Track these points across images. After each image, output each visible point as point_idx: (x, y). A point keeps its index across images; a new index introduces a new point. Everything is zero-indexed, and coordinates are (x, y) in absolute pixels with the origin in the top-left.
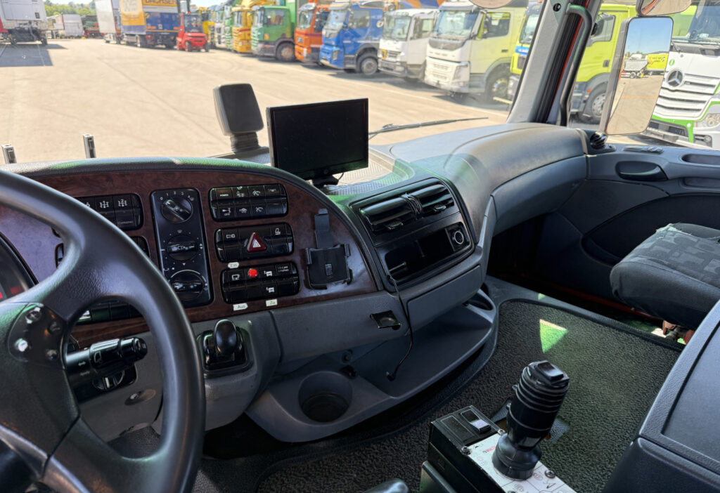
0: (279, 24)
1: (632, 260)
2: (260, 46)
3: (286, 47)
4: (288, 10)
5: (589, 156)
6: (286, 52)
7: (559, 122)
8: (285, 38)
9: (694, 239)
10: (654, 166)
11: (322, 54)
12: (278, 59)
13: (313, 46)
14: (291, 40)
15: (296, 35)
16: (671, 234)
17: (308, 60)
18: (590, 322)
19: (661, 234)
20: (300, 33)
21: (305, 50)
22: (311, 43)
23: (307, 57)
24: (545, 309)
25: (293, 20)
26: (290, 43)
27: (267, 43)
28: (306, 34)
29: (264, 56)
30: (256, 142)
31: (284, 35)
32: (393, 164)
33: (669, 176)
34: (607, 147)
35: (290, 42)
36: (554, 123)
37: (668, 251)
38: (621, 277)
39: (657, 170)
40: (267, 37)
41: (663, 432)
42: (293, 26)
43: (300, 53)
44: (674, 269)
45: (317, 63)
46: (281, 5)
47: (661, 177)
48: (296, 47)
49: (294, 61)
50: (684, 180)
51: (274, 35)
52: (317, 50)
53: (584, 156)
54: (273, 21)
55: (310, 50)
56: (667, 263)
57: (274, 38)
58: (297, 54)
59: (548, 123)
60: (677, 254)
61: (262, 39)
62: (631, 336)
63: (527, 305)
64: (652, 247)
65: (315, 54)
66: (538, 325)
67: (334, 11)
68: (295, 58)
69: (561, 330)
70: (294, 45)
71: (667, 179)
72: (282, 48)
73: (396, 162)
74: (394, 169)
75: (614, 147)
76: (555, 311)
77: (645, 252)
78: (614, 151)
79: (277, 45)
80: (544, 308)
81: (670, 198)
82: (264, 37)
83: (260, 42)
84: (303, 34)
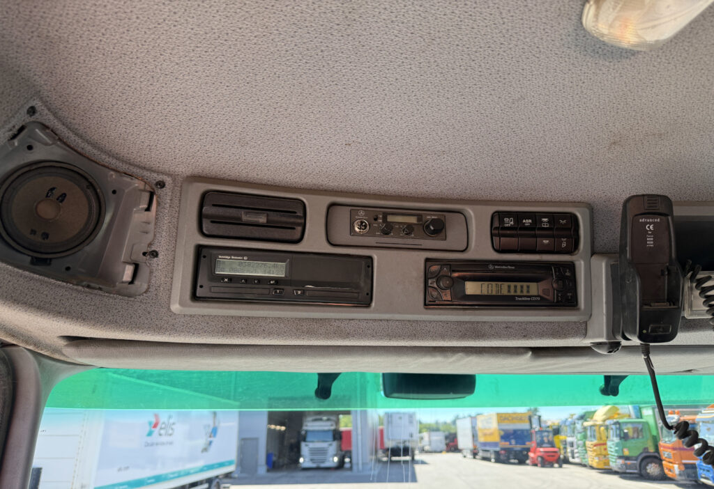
0: (638, 437)
2: (621, 461)
3: (651, 463)
4: (647, 423)
6: (652, 469)
8: (648, 452)
11: (700, 472)
12: (643, 476)
13: (684, 461)
14: (656, 454)
15: (661, 449)
17: (683, 478)
20: (664, 447)
21: (676, 466)
22: (682, 459)
23: (680, 475)
25: (654, 433)
26: (657, 459)
27: (627, 458)
28: (674, 449)
29: (625, 473)
31: (646, 449)
35: (655, 457)
40: (626, 453)
42: (655, 441)
43: (670, 470)
45: (696, 481)
46: (638, 418)
48: (664, 462)
49: (663, 478)
51: (633, 449)
52: (693, 467)
54: (631, 434)
55: (683, 468)
57: (635, 453)
58: (666, 471)
61: (621, 455)
65: (690, 471)
67: (703, 422)
68: (664, 474)
70: (661, 460)
72: (647, 465)
79: (639, 460)
82: (623, 451)
83: (620, 457)
84: (669, 448)
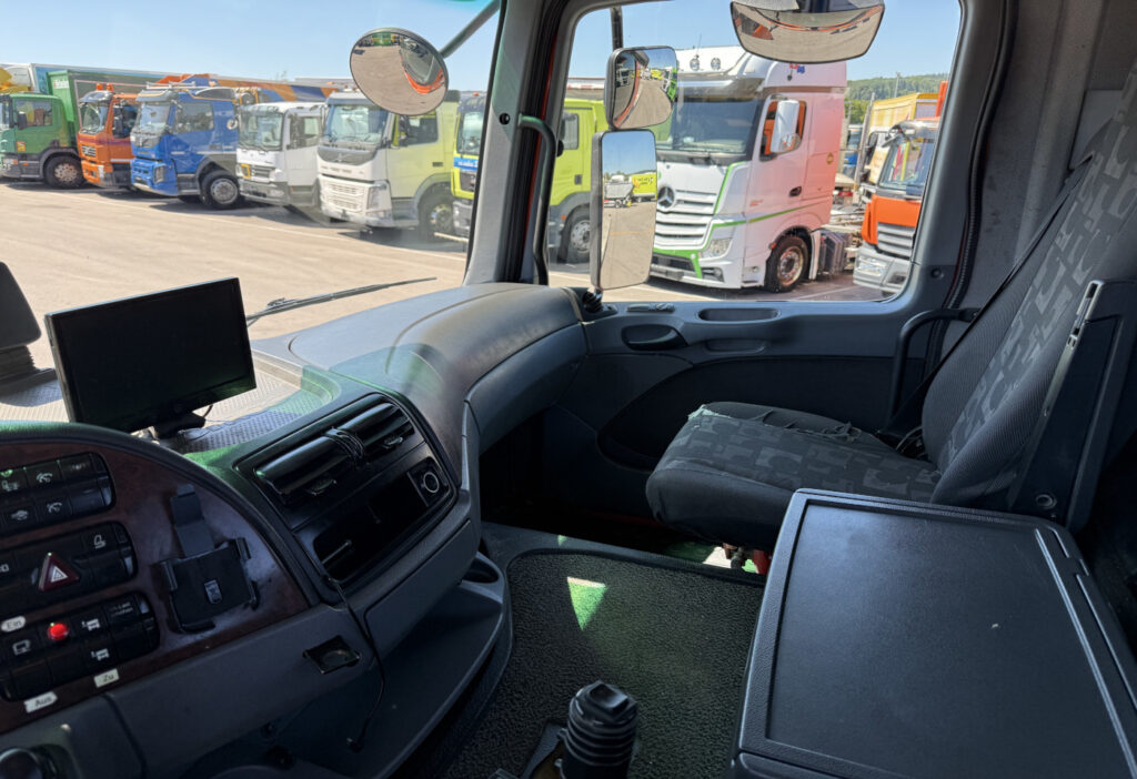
0: (43, 124)
1: (668, 467)
2: (10, 162)
3: (63, 163)
4: (59, 102)
5: (585, 323)
6: (64, 172)
7: (537, 279)
8: (59, 147)
9: (735, 423)
10: (668, 329)
11: (135, 174)
12: (48, 183)
13: (113, 160)
14: (72, 151)
15: (80, 142)
16: (707, 419)
17: (110, 183)
18: (634, 566)
19: (695, 422)
20: (85, 139)
21: (101, 167)
22: (110, 157)
23: (106, 179)
24: (571, 559)
25: (71, 118)
26: (74, 158)
27: (24, 156)
28: (100, 142)
29: (19, 180)
30: (29, 362)
31: (55, 143)
32: (299, 375)
33: (689, 340)
34: (605, 309)
35: (71, 155)
36: (531, 281)
37: (708, 445)
38: (660, 494)
39: (671, 335)
40: (22, 148)
41: (768, 736)
42: (72, 128)
43: (92, 173)
44: (722, 469)
45: (128, 188)
46: (44, 93)
47: (679, 343)
48: (83, 162)
49: (81, 185)
50: (707, 343)
51: (37, 142)
52: (126, 167)
53: (579, 324)
54: (31, 119)
55: (110, 169)
56: (711, 462)
57: (37, 149)
58: (86, 175)
59: (523, 282)
60: (720, 447)
61: (13, 151)
62: (690, 576)
63: (544, 558)
64: (689, 443)
65: (120, 174)
66: (566, 586)
67: (147, 103)
68: (84, 180)
69: (598, 587)
70: (80, 159)
71: (687, 345)
72: (57, 165)
73: (304, 371)
74: (303, 383)
75: (614, 307)
76: (585, 559)
77: (683, 451)
78: (615, 313)
79: (43, 159)
80: (569, 556)
81: (696, 368)
82: (16, 147)
83: (9, 155)
84: (92, 140)
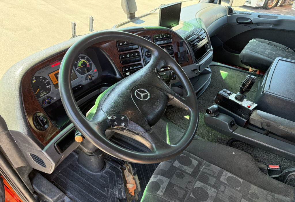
1: (246, 51)
5: (228, 16)
7: (218, 3)
9: (261, 44)
10: (249, 19)
16: (255, 42)
18: (234, 70)
19: (251, 42)
24: (221, 67)
33: (253, 22)
34: (234, 12)
36: (216, 3)
37: (255, 48)
38: (243, 57)
39: (250, 21)
41: (269, 90)
44: (257, 53)
47: (251, 23)
50: (257, 24)
53: (227, 16)
56: (255, 51)
59: (214, 3)
60: (257, 48)
62: (245, 73)
63: (215, 66)
64: (250, 47)
66: (220, 72)
69: (226, 73)
71: (252, 23)
75: (236, 12)
76: (224, 68)
77: (249, 48)
78: (236, 14)
80: (220, 67)
81: (253, 30)
